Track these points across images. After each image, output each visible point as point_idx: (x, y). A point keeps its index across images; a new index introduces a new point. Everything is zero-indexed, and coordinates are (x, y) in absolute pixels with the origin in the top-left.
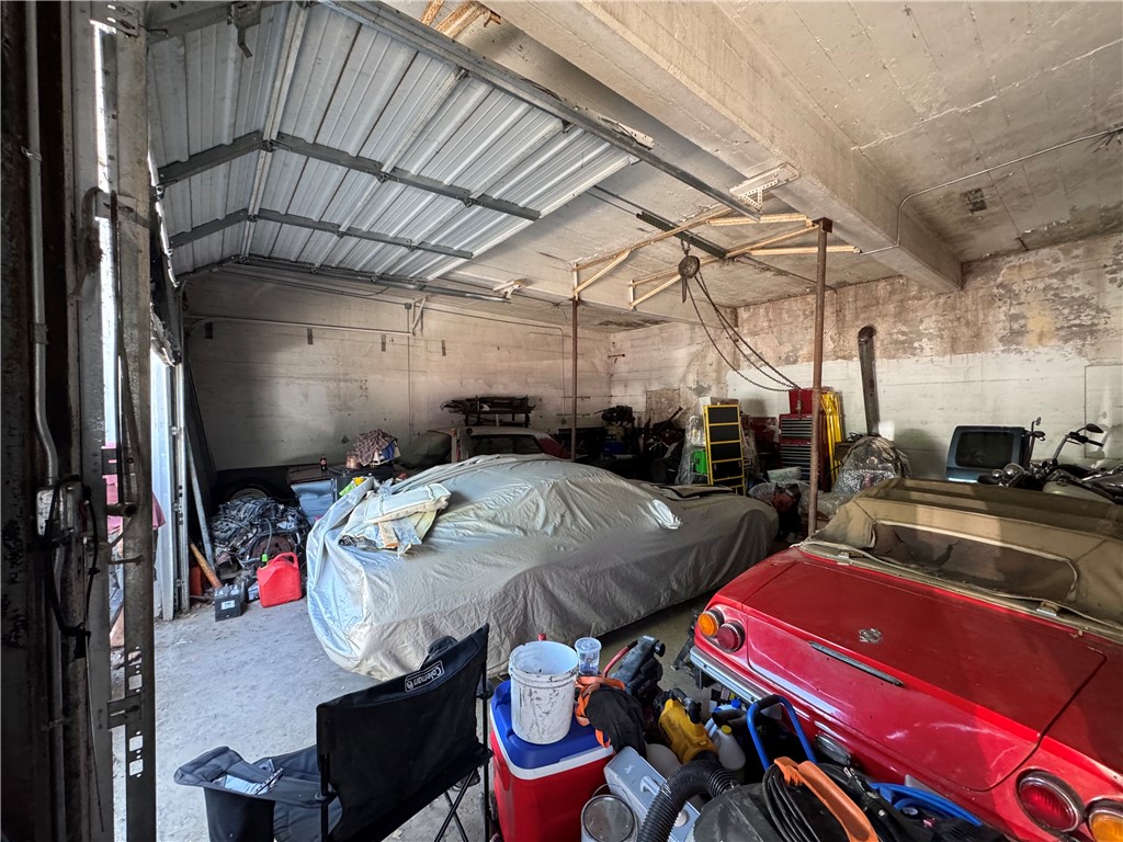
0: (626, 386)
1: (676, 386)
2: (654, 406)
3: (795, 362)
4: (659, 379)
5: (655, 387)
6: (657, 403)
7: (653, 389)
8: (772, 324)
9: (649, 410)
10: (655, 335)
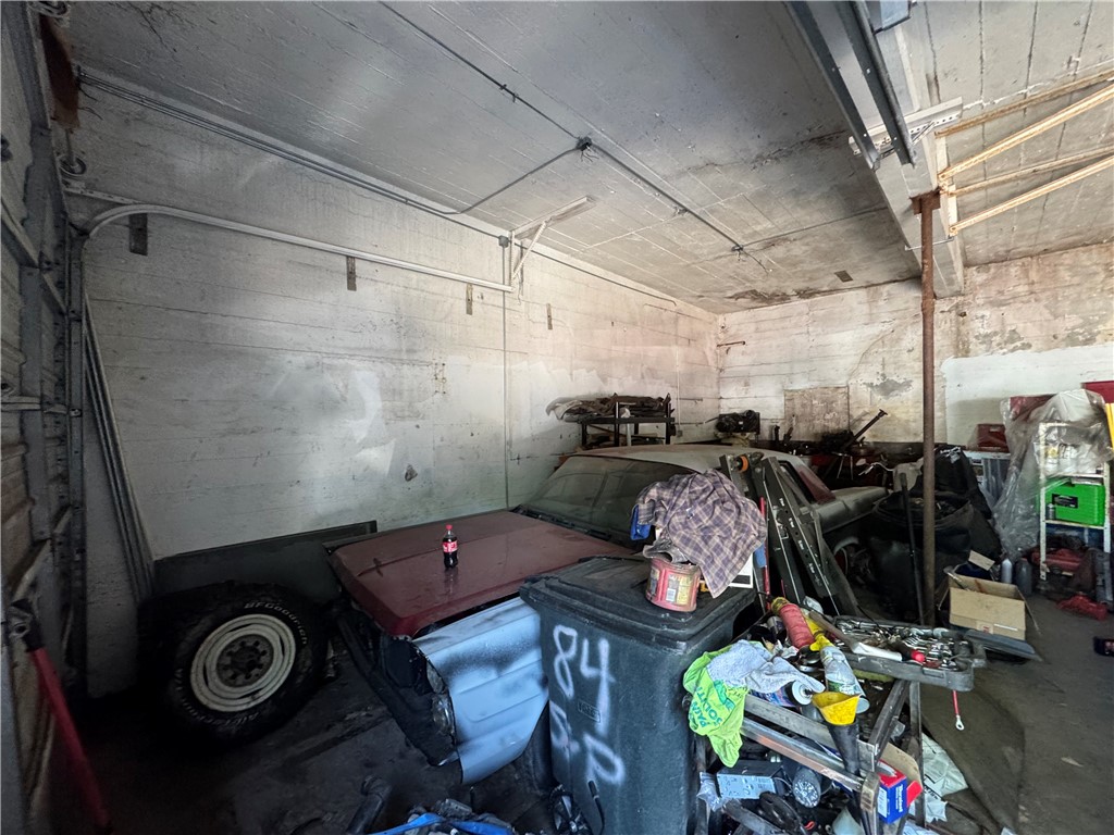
0: (746, 384)
1: (842, 382)
2: (798, 411)
3: (1088, 342)
4: (808, 374)
5: (801, 384)
6: (804, 406)
7: (796, 387)
8: (1036, 287)
9: (791, 416)
10: (800, 314)
